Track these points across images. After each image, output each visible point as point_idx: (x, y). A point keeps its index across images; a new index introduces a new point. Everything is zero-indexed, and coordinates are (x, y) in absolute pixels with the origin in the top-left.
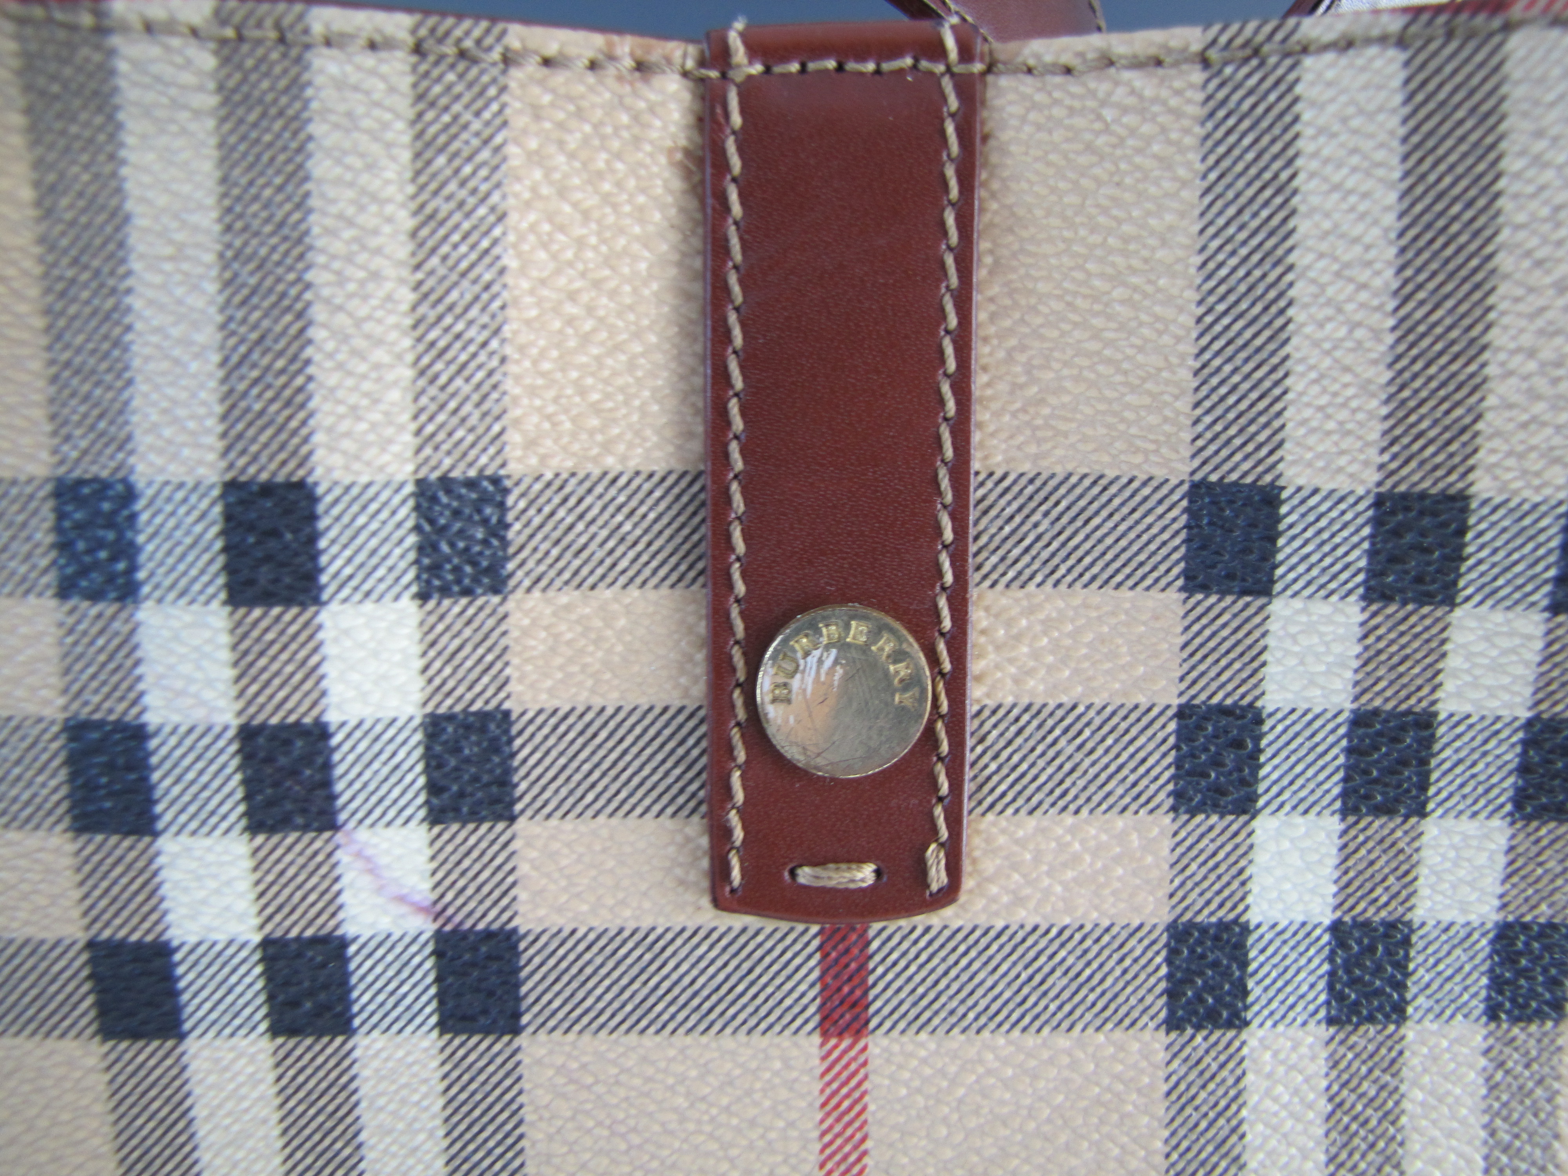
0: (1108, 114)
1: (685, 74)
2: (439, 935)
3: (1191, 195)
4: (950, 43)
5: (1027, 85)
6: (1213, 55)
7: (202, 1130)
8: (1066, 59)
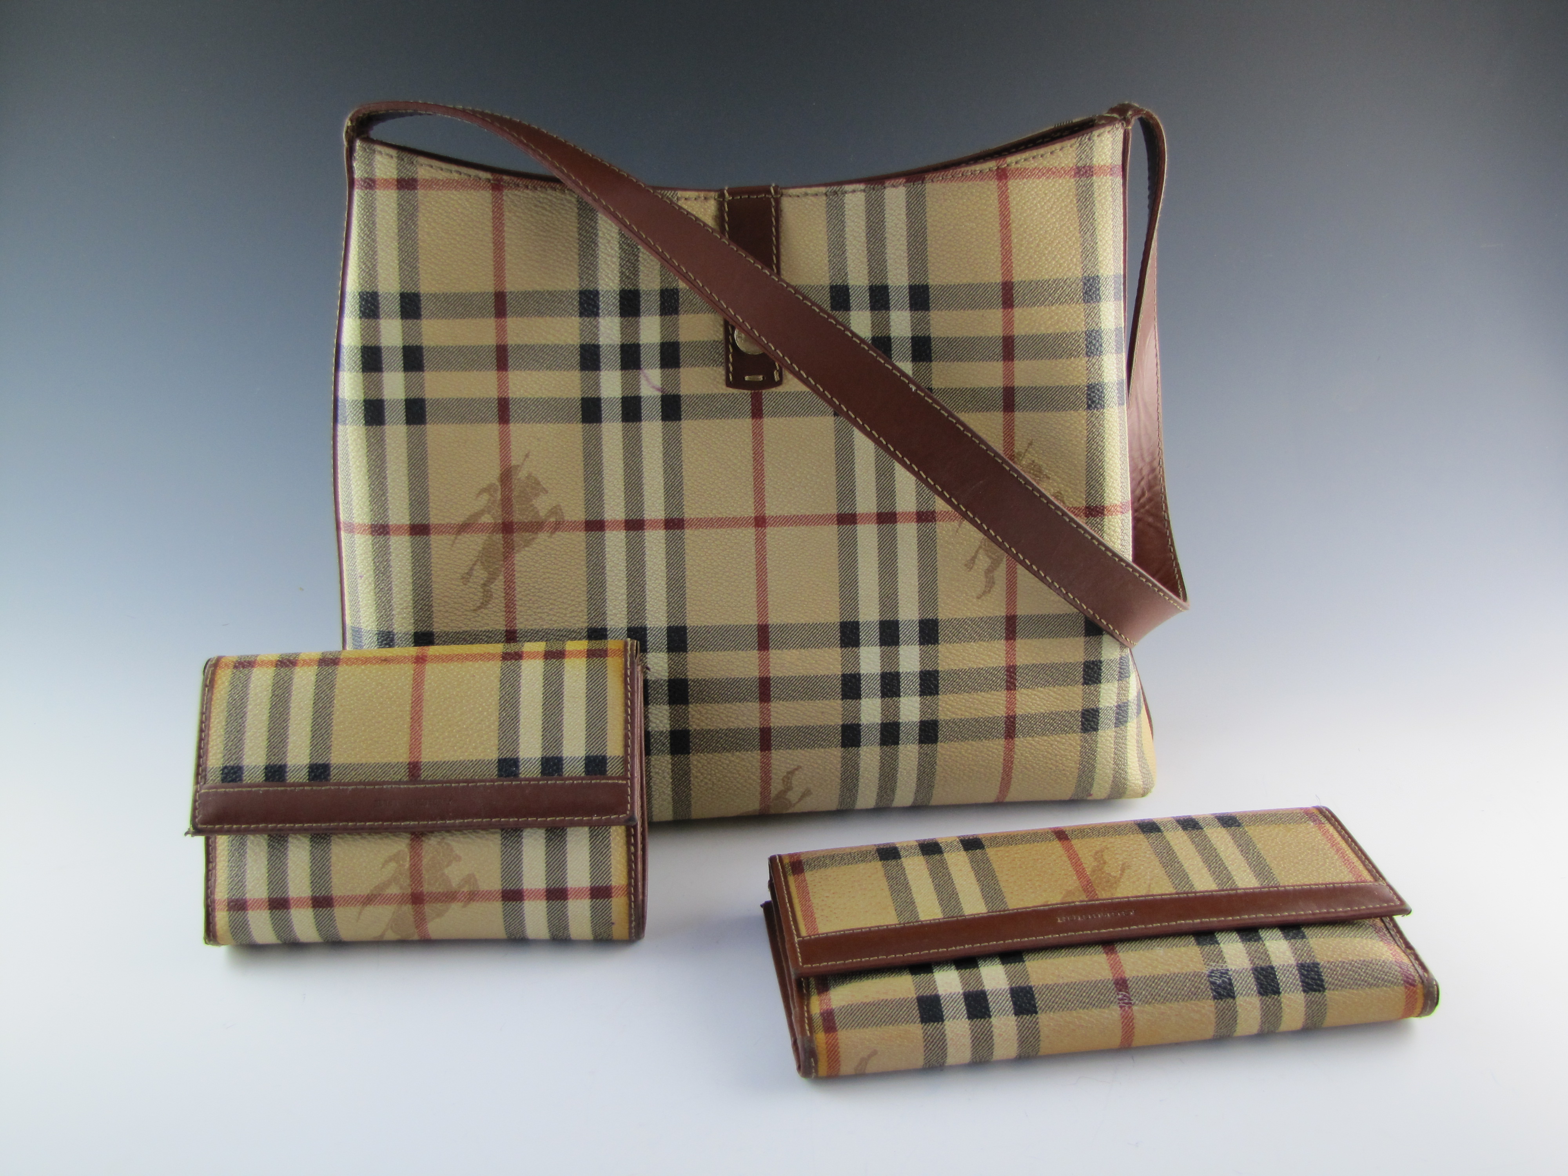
0: (807, 206)
1: (715, 199)
2: (662, 397)
3: (825, 223)
4: (772, 191)
5: (790, 199)
6: (828, 193)
7: (604, 447)
8: (798, 194)
